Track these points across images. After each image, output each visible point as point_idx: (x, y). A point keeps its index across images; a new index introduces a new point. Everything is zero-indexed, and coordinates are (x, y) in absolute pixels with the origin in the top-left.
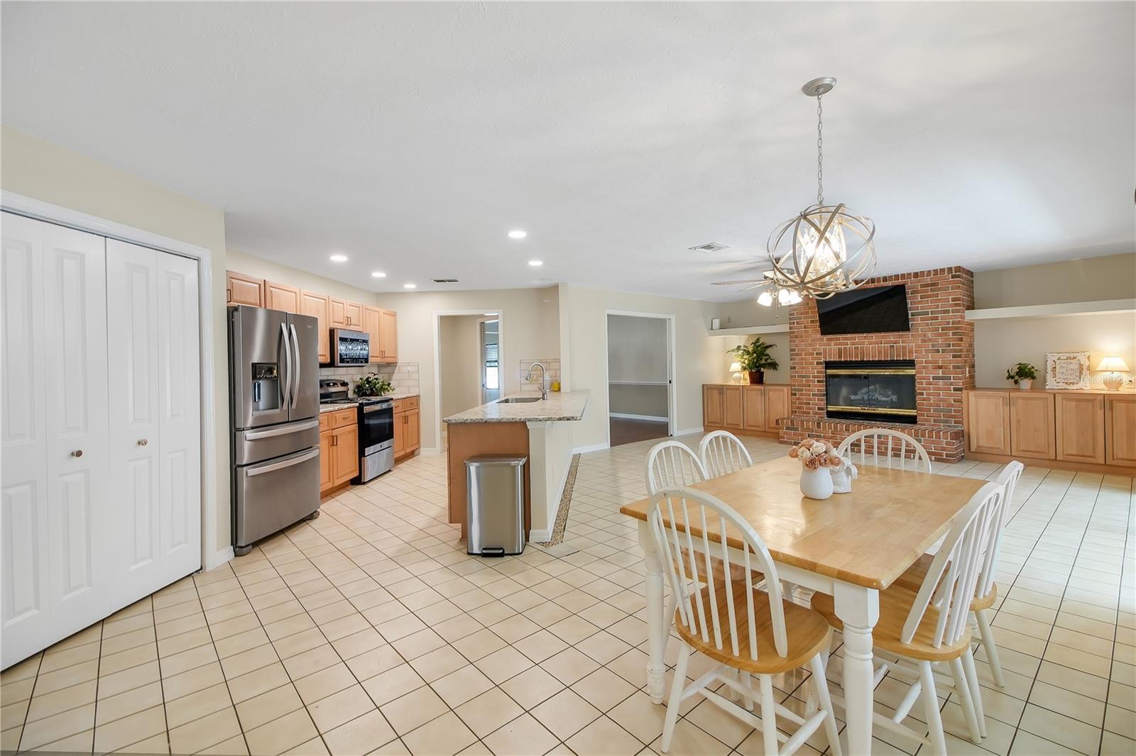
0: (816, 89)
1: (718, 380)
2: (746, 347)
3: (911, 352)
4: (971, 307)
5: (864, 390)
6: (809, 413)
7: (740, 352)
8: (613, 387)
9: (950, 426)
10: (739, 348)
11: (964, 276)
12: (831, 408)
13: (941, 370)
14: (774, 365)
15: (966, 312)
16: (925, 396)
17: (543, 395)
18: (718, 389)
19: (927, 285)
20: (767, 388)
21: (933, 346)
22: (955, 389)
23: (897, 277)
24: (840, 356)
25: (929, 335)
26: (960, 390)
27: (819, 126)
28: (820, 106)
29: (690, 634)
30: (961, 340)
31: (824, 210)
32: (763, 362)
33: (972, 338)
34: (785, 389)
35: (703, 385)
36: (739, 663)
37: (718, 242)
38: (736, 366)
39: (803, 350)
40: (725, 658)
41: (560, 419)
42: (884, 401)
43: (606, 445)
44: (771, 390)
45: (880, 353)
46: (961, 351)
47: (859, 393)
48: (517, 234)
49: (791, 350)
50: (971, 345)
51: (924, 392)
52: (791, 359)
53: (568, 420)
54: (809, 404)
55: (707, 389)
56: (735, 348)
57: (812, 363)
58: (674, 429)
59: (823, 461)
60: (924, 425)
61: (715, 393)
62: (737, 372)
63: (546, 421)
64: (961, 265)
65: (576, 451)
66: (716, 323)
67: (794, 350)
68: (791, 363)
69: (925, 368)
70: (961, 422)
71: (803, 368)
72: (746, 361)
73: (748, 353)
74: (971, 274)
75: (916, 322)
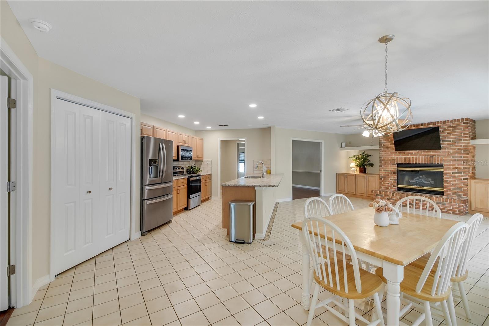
0: (384, 40)
1: (344, 171)
2: (358, 156)
3: (441, 160)
4: (474, 138)
5: (417, 178)
6: (388, 188)
7: (355, 158)
8: (294, 173)
9: (461, 197)
10: (354, 156)
11: (471, 123)
12: (400, 186)
13: (457, 169)
14: (371, 165)
15: (471, 140)
16: (448, 182)
17: (263, 175)
18: (344, 175)
19: (451, 127)
20: (368, 175)
21: (453, 157)
22: (464, 179)
23: (435, 123)
24: (405, 161)
25: (451, 152)
26: (467, 179)
27: (386, 57)
28: (386, 48)
29: (320, 280)
30: (468, 154)
31: (387, 95)
32: (366, 163)
33: (474, 153)
34: (377, 176)
35: (337, 173)
36: (339, 293)
37: (343, 108)
38: (353, 165)
39: (386, 158)
40: (334, 291)
41: (269, 186)
42: (427, 184)
43: (291, 199)
44: (370, 177)
45: (425, 160)
46: (468, 160)
47: (414, 180)
48: (253, 106)
49: (380, 158)
50: (474, 157)
51: (448, 180)
52: (380, 162)
53: (272, 186)
54: (388, 184)
55: (338, 175)
56: (353, 156)
57: (390, 164)
58: (322, 193)
59: (384, 209)
60: (447, 196)
61: (342, 177)
62: (353, 167)
63: (263, 186)
64: (469, 117)
65: (277, 201)
66: (344, 144)
67: (381, 158)
68: (380, 164)
69: (448, 168)
70: (467, 195)
71: (386, 166)
72: (358, 163)
73: (359, 159)
74: (474, 121)
75: (444, 145)
